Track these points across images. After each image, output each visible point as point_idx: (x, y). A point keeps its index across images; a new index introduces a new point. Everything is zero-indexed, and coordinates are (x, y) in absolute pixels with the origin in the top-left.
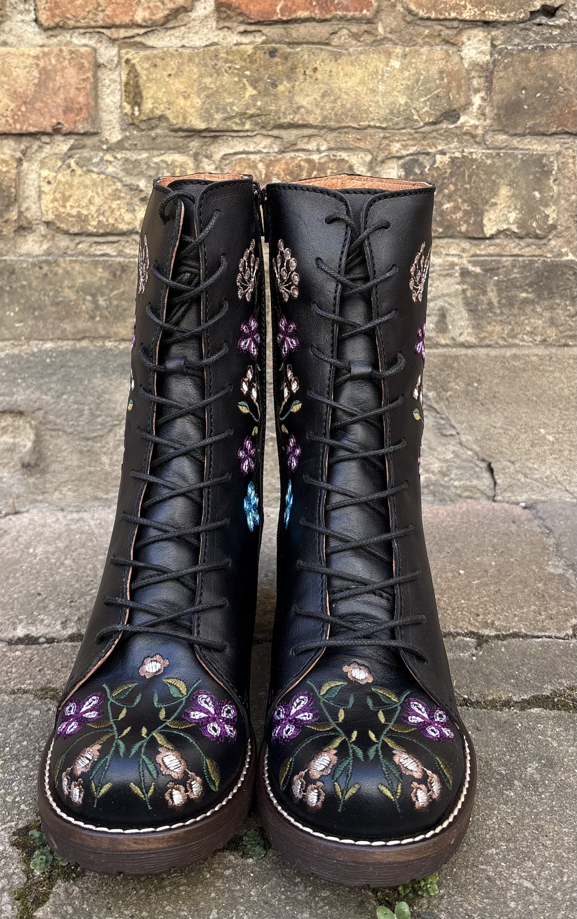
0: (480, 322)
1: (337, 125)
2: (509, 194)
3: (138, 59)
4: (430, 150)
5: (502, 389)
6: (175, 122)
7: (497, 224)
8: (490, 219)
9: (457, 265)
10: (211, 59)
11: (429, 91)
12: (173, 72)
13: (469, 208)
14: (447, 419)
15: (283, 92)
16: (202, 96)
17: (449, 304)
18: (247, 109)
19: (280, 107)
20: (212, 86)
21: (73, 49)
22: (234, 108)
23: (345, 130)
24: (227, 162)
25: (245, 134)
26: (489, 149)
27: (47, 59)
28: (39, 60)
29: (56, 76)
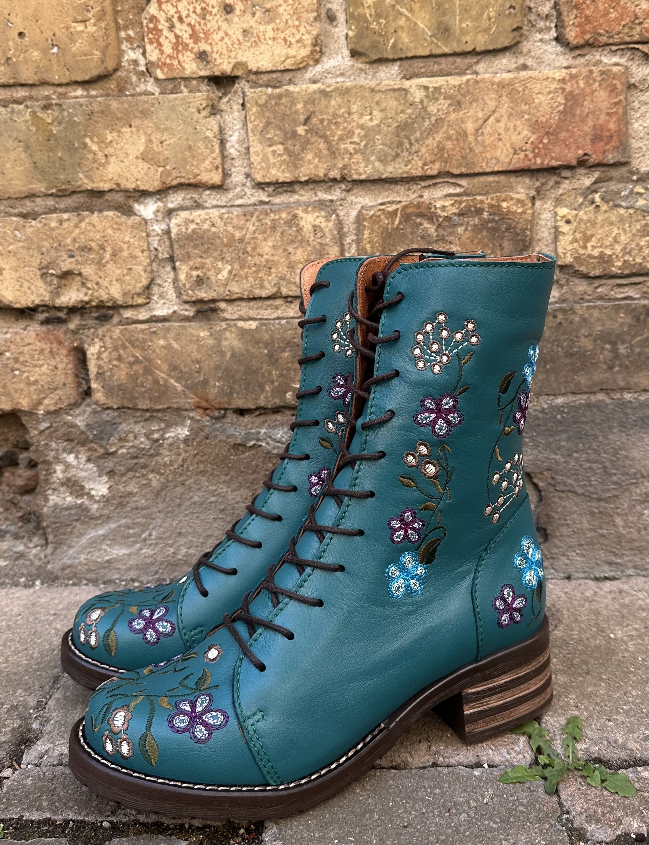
27: (574, 82)
28: (566, 84)
29: (584, 100)
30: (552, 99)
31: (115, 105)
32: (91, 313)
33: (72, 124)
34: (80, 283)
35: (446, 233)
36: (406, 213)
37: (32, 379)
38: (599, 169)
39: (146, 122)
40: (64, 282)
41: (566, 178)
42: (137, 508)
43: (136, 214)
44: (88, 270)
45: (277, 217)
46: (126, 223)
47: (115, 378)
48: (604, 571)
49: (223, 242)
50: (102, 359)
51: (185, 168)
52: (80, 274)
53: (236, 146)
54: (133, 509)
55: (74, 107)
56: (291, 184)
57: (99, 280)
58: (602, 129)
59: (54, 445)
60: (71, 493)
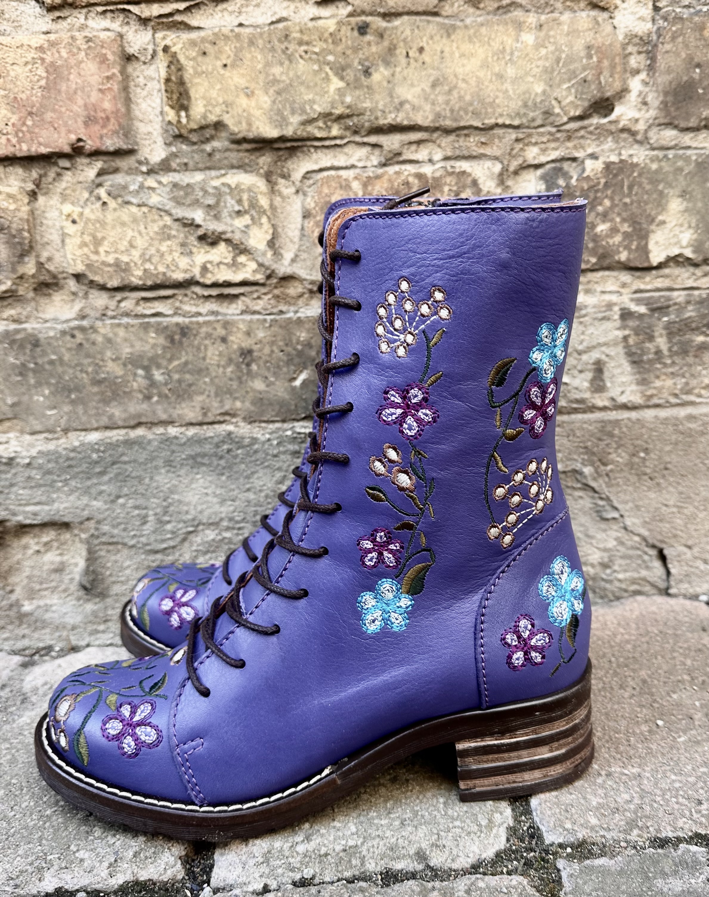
0: (646, 376)
1: (455, 125)
2: (682, 208)
3: (180, 46)
4: (577, 155)
5: (674, 458)
6: (236, 130)
7: (666, 248)
8: (657, 243)
9: (615, 304)
10: (280, 41)
11: (573, 74)
12: (229, 62)
13: (630, 230)
14: (608, 499)
15: (379, 83)
16: (271, 91)
17: (607, 356)
18: (333, 108)
19: (377, 103)
20: (284, 78)
21: (90, 35)
22: (316, 107)
23: (466, 132)
24: (311, 182)
25: (333, 143)
26: (653, 149)
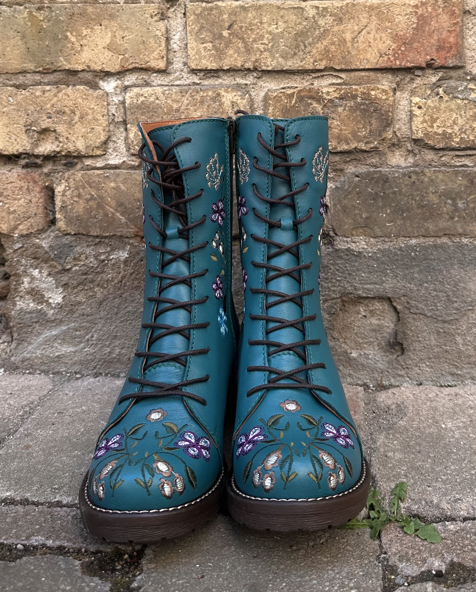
27: (424, 8)
28: (418, 9)
29: (432, 21)
30: (408, 19)
31: (90, 9)
32: (60, 160)
33: (57, 21)
34: (54, 138)
35: (329, 112)
36: (300, 96)
37: (12, 209)
38: (442, 70)
39: (112, 23)
40: (42, 136)
41: (419, 76)
42: (83, 315)
43: (100, 89)
44: (61, 128)
45: (205, 94)
46: (92, 95)
47: (74, 211)
48: (448, 381)
49: (164, 111)
50: (66, 196)
51: (139, 56)
52: (55, 131)
53: (178, 43)
54: (80, 315)
55: (60, 9)
56: (216, 71)
57: (69, 136)
58: (444, 41)
59: (24, 261)
60: (34, 301)
